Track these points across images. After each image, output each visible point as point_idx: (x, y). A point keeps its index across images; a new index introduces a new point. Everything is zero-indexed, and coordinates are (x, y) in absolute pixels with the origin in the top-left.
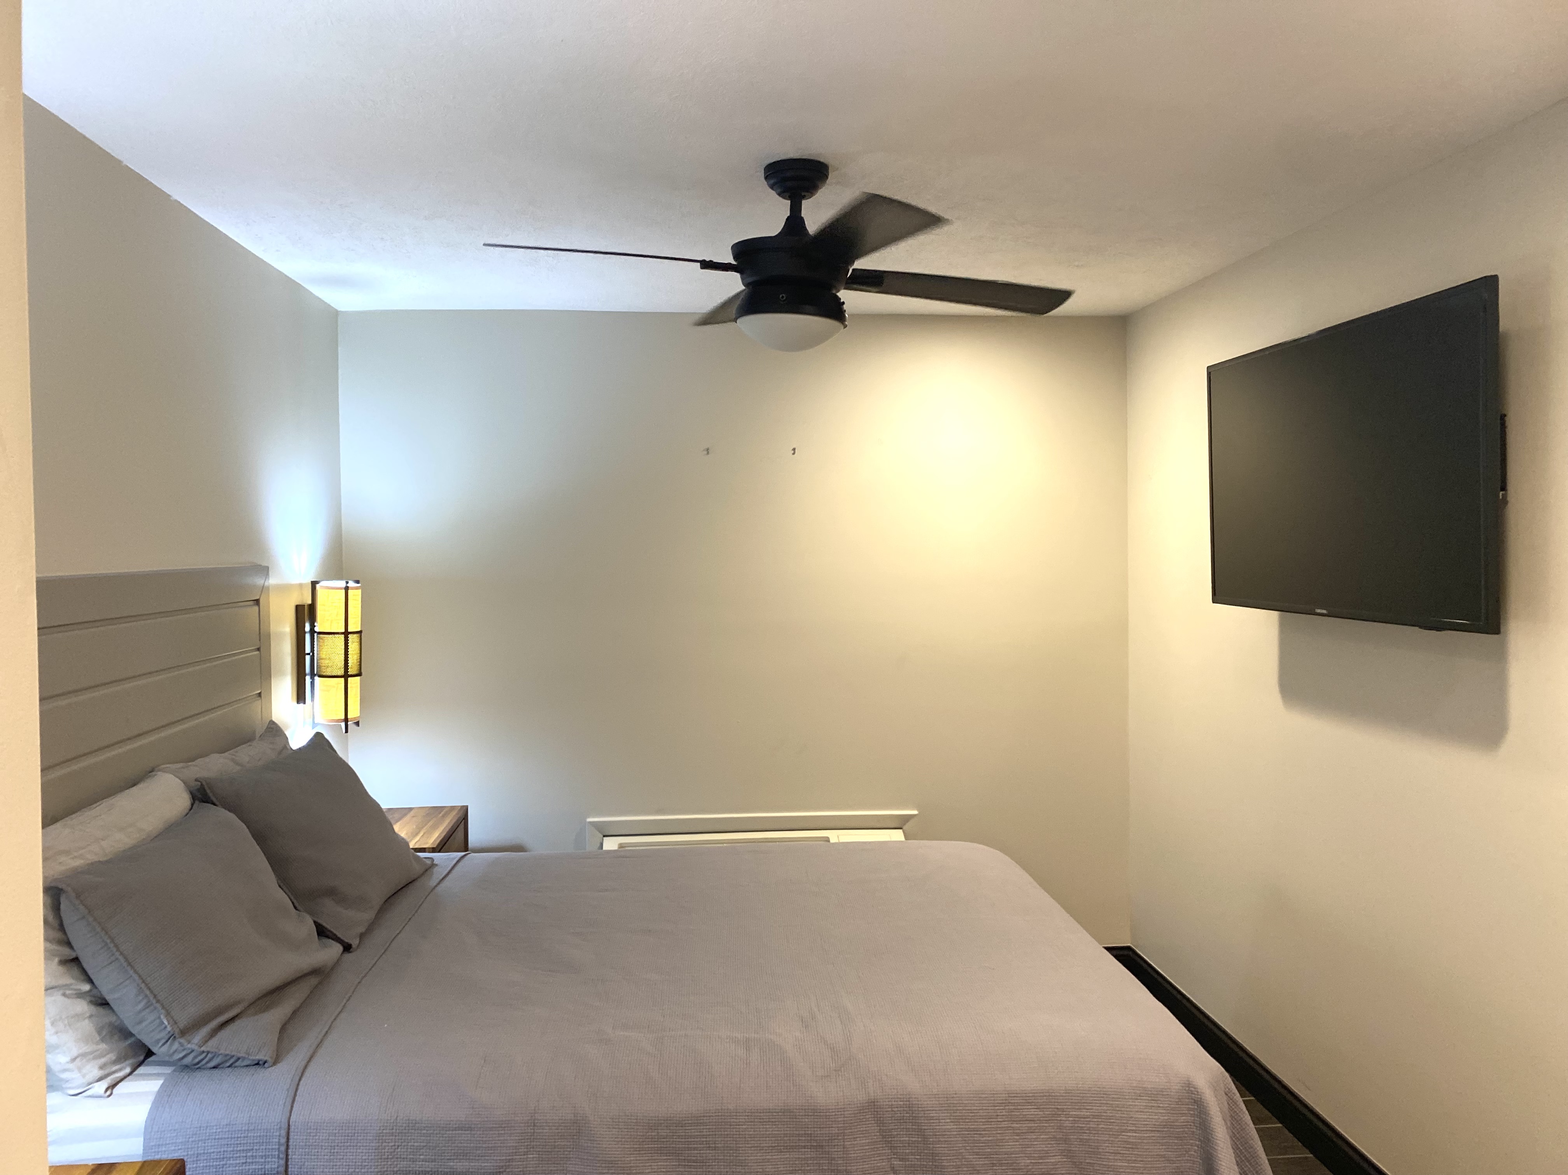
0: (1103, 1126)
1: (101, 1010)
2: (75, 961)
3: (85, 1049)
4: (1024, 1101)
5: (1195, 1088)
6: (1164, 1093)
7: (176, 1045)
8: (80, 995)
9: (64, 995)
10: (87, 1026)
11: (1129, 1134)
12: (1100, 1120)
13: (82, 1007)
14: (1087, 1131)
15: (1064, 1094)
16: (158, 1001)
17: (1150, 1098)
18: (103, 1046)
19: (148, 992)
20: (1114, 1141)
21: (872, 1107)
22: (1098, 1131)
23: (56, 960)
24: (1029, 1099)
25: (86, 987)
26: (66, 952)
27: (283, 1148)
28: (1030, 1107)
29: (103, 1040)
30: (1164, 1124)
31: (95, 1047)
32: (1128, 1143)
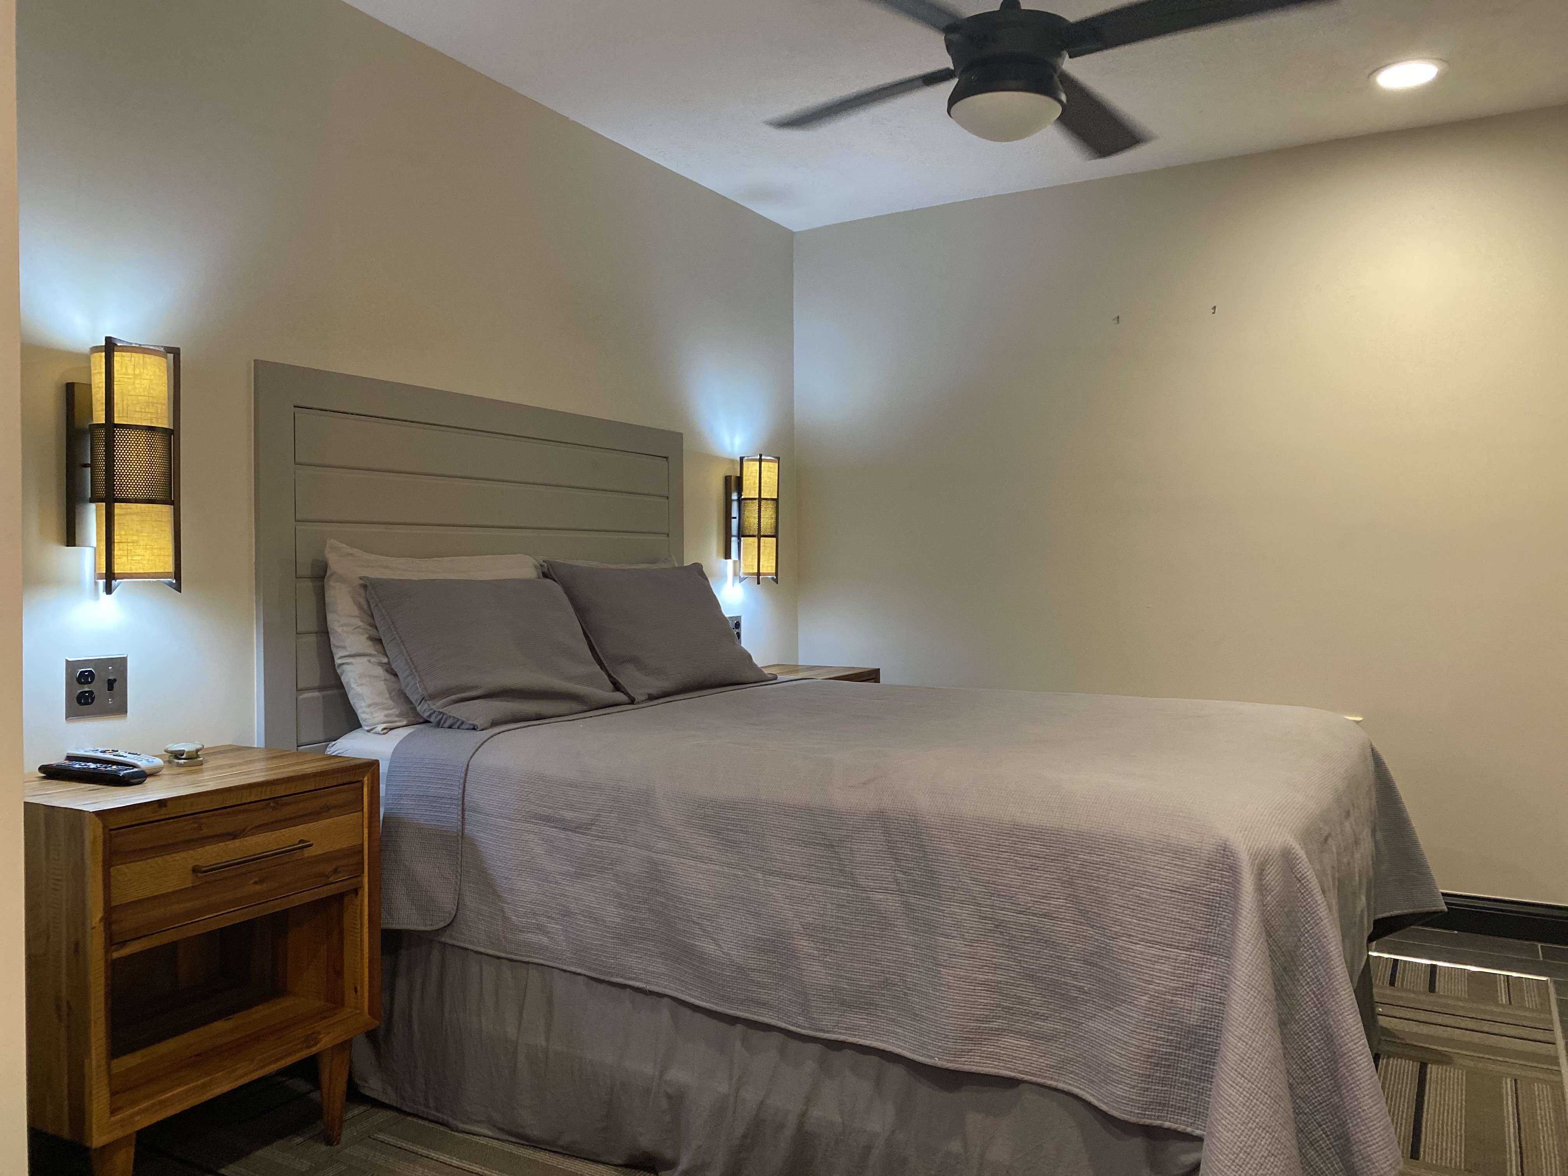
0: (1113, 875)
1: (393, 678)
2: (380, 641)
3: (378, 700)
4: (1029, 835)
5: (1231, 852)
6: (1193, 853)
7: (426, 706)
8: (381, 664)
9: (369, 661)
10: (382, 686)
11: (1142, 889)
12: (1111, 869)
13: (380, 671)
14: (1096, 879)
15: (1074, 836)
16: (417, 671)
17: (1174, 856)
18: (391, 702)
19: (411, 664)
20: (1125, 894)
21: (880, 818)
22: (1108, 880)
23: (367, 636)
24: (1036, 834)
25: (385, 660)
26: (374, 633)
27: (462, 781)
28: (1036, 843)
29: (391, 698)
30: (1188, 886)
31: (385, 701)
32: (1142, 899)
